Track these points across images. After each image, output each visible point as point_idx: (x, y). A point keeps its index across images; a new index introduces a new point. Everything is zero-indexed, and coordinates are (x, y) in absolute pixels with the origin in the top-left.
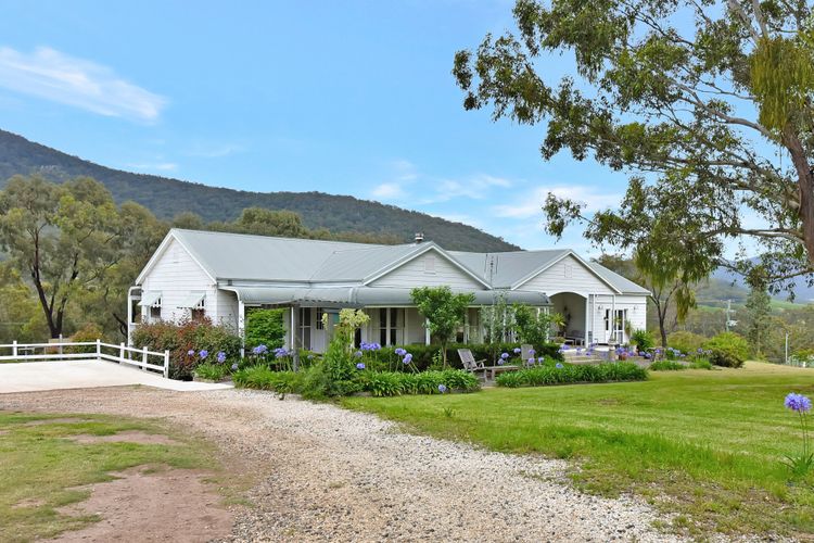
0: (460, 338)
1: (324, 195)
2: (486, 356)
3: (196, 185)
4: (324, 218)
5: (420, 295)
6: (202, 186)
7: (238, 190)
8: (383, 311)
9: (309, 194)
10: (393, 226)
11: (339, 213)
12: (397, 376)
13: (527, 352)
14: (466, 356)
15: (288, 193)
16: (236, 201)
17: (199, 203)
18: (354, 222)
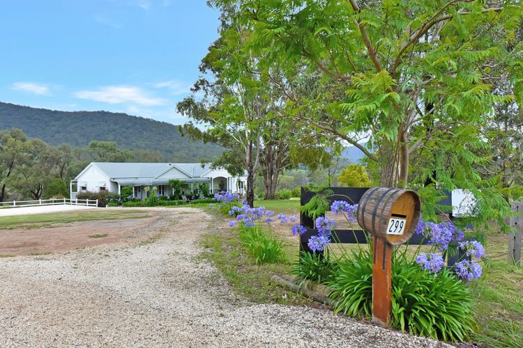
0: (183, 193)
1: (108, 113)
2: (189, 197)
3: (25, 107)
4: (108, 126)
5: (171, 181)
6: (29, 107)
7: (53, 110)
8: (160, 186)
9: (98, 112)
10: (151, 131)
11: (117, 124)
12: (166, 201)
13: (202, 196)
14: (184, 197)
15: (85, 112)
16: (52, 117)
17: (28, 118)
18: (127, 129)
